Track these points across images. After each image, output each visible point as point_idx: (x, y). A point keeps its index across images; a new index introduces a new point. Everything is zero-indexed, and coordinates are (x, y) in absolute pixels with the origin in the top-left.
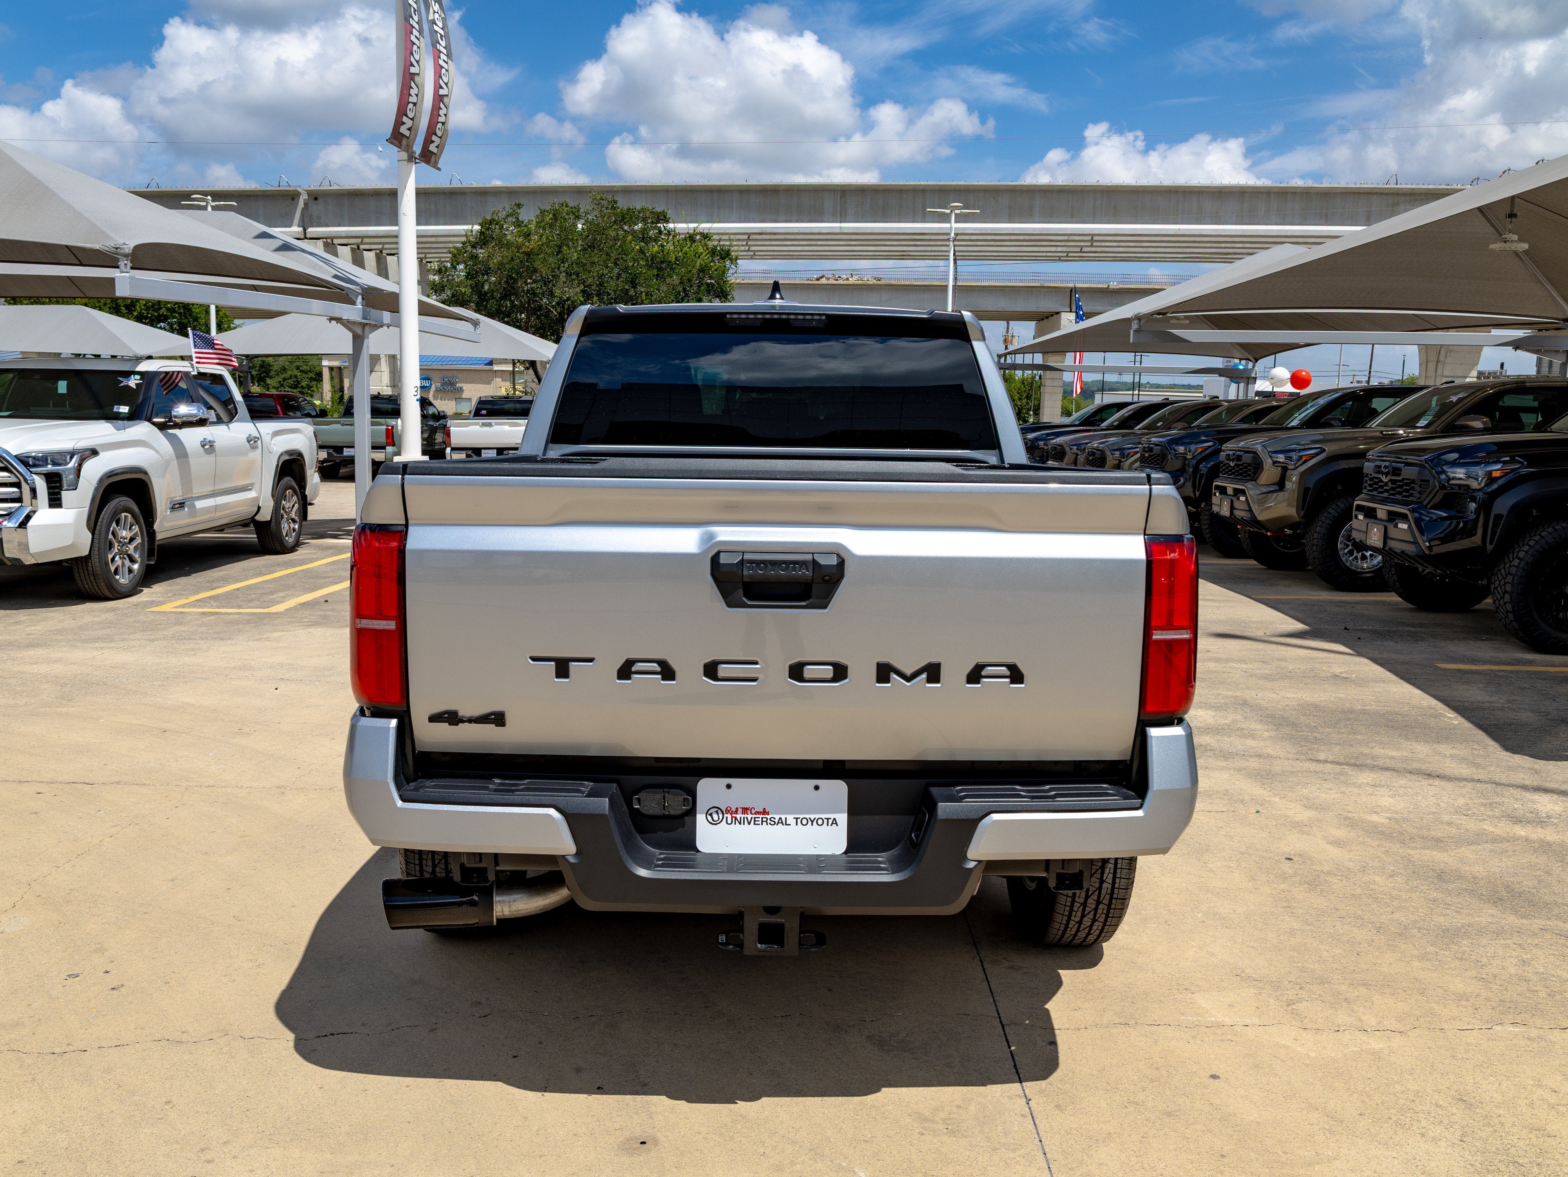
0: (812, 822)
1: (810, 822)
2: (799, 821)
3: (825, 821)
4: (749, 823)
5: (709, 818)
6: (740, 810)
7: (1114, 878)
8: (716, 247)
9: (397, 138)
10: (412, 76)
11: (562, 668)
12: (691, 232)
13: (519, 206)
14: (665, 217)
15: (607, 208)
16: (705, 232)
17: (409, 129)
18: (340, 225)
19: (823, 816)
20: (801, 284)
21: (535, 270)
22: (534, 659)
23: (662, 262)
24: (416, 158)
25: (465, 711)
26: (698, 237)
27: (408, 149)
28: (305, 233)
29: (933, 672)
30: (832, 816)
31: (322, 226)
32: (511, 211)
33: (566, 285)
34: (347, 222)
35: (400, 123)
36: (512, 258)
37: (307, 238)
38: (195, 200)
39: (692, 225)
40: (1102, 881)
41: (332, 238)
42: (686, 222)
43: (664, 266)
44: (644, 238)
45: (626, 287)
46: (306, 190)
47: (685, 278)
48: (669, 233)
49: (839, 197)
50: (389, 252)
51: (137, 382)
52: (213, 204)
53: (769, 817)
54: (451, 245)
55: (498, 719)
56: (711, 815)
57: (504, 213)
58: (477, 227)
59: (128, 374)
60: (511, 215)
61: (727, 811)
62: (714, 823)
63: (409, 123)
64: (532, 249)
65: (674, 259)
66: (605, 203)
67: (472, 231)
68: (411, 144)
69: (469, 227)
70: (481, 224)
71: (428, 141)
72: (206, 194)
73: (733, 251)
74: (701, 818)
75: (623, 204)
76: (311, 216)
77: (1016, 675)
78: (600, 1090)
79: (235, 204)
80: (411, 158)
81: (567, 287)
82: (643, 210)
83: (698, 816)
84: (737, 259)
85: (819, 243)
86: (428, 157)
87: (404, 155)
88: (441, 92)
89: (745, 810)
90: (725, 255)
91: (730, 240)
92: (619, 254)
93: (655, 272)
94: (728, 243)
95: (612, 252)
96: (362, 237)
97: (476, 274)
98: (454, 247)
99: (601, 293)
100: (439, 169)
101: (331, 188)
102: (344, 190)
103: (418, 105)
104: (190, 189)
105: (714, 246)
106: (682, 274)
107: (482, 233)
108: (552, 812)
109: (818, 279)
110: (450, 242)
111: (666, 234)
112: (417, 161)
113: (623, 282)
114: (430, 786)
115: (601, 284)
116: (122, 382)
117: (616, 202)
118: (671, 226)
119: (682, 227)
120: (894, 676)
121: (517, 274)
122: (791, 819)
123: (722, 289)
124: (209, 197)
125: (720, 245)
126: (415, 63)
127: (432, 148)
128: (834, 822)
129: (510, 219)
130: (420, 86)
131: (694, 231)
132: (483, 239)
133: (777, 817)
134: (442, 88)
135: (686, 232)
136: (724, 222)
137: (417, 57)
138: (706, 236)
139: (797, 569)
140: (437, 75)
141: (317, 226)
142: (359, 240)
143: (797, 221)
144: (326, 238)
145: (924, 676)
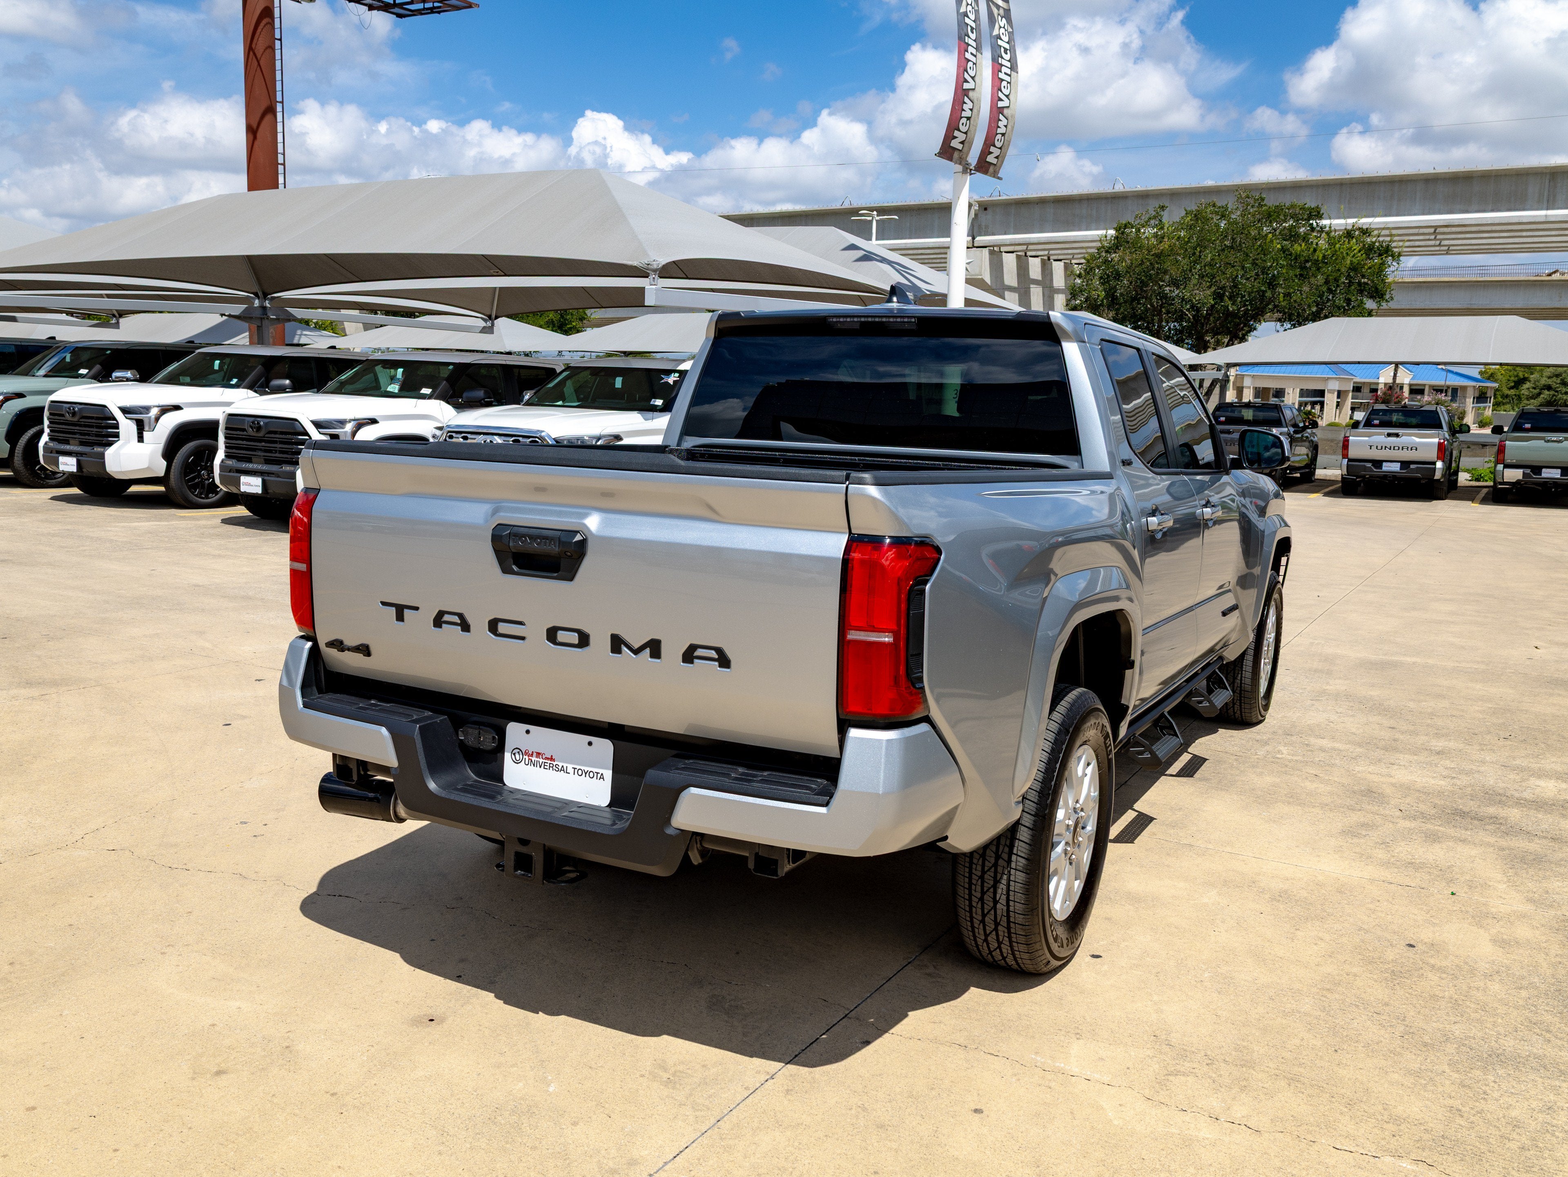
0: (586, 773)
1: (584, 774)
2: (576, 770)
3: (595, 774)
4: (540, 767)
5: (513, 756)
6: (535, 754)
7: (1008, 900)
8: (1374, 243)
9: (947, 151)
10: (966, 92)
11: (400, 611)
12: (1349, 228)
13: (1163, 208)
14: (1319, 213)
15: (1253, 207)
16: (1365, 227)
17: (962, 143)
18: (1005, 234)
19: (595, 770)
20: (1526, 281)
21: (1166, 272)
22: (383, 603)
23: (1307, 261)
24: (971, 170)
25: (349, 642)
26: (1357, 233)
27: (962, 161)
28: (973, 242)
29: (654, 648)
30: (601, 771)
31: (990, 235)
32: (1154, 213)
33: (1196, 288)
34: (1012, 230)
35: (951, 137)
36: (1142, 261)
37: (974, 247)
38: (863, 215)
39: (1351, 221)
40: (996, 902)
41: (999, 246)
42: (1345, 218)
43: (1308, 265)
44: (1292, 236)
45: (1263, 288)
46: (977, 202)
47: (1331, 278)
48: (1322, 229)
49: (1547, 181)
50: (1056, 257)
51: (675, 379)
52: (878, 218)
53: (555, 763)
54: (1084, 251)
55: (365, 650)
56: (514, 754)
57: (1148, 216)
58: (1112, 232)
59: (669, 372)
60: (1155, 218)
61: (526, 753)
62: (517, 762)
63: (961, 137)
64: (1163, 250)
65: (1320, 258)
66: (1251, 201)
67: (1106, 237)
68: (964, 156)
69: (1103, 232)
70: (1116, 230)
71: (985, 152)
72: (871, 209)
73: (1395, 247)
74: (507, 756)
75: (1271, 201)
76: (980, 226)
77: (724, 661)
78: (458, 978)
79: (896, 217)
80: (966, 170)
81: (1198, 289)
82: (1293, 206)
83: (506, 754)
84: (1400, 255)
85: (1524, 234)
86: (983, 166)
87: (959, 168)
88: (1000, 104)
89: (538, 754)
90: (1386, 251)
91: (1391, 235)
92: (1258, 254)
93: (1298, 271)
94: (1388, 239)
95: (1251, 252)
96: (1028, 244)
97: (1107, 278)
98: (1087, 253)
99: (1234, 296)
100: (1000, 179)
101: (1000, 198)
102: (1012, 199)
103: (972, 119)
104: (860, 206)
105: (1372, 242)
106: (1329, 273)
107: (1117, 238)
108: (384, 730)
109: (1550, 275)
110: (1082, 248)
111: (1318, 231)
112: (973, 172)
113: (1259, 283)
114: (326, 699)
115: (1235, 286)
116: (663, 379)
117: (1263, 199)
118: (1325, 222)
119: (1338, 223)
120: (624, 649)
121: (1146, 277)
122: (570, 770)
123: (1377, 289)
124: (875, 213)
125: (1379, 241)
126: (969, 79)
127: (991, 159)
128: (602, 777)
129: (1152, 222)
130: (975, 101)
131: (1353, 226)
132: (1118, 243)
133: (561, 764)
134: (1002, 100)
135: (1343, 228)
136: (1404, 215)
137: (972, 73)
138: (1365, 232)
139: (548, 544)
140: (996, 88)
141: (985, 235)
142: (1024, 247)
143: (1493, 211)
144: (993, 246)
145: (648, 650)
